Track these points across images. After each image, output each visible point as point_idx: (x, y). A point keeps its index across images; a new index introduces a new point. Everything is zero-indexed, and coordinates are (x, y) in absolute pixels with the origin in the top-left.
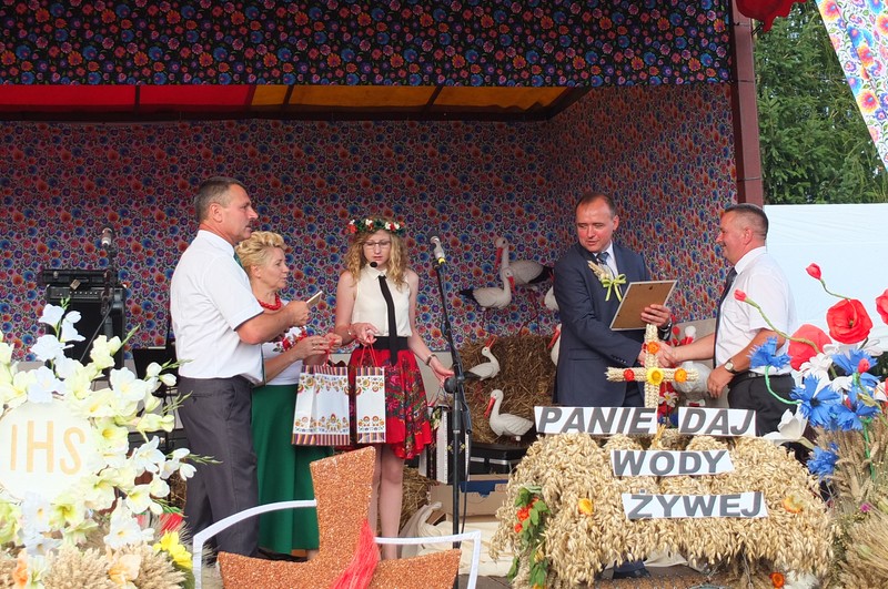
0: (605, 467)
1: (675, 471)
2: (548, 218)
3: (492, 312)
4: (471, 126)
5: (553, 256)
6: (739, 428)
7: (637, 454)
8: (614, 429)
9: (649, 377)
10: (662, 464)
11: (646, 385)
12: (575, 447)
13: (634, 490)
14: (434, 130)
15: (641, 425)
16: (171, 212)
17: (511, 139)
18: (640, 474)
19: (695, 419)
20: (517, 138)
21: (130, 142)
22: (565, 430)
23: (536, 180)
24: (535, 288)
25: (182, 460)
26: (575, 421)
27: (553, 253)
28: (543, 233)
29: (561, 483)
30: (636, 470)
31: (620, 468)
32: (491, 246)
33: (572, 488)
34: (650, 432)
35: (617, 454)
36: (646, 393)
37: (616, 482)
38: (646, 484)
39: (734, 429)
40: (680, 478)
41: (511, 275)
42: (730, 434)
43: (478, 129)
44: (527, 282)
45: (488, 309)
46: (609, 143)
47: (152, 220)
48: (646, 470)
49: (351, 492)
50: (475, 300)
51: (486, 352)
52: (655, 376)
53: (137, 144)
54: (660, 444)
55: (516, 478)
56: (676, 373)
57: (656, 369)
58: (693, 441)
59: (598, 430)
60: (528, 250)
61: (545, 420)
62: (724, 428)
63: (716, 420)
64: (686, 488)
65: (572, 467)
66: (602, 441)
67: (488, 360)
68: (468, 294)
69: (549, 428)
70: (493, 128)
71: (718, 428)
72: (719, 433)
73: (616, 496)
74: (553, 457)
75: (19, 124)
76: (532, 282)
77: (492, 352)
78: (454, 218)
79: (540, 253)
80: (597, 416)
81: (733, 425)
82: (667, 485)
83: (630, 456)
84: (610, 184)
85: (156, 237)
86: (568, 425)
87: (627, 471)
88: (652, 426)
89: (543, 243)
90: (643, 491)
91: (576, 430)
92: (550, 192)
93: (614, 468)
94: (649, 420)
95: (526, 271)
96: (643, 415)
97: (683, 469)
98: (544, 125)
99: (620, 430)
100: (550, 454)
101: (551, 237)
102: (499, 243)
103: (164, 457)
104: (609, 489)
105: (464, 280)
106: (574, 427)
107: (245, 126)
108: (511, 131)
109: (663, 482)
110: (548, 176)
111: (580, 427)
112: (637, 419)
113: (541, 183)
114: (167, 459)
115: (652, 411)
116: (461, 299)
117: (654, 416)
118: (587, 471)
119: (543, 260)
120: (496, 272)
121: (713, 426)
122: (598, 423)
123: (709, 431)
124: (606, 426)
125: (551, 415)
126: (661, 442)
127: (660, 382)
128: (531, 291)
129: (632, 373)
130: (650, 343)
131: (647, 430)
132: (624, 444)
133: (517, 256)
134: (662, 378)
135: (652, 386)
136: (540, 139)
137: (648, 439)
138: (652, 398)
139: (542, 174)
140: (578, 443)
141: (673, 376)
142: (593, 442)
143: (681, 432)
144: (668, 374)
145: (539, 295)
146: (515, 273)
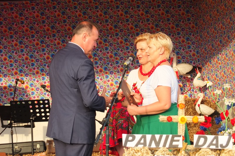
2: (196, 44)
5: (198, 61)
6: (224, 145)
8: (161, 145)
9: (179, 120)
11: (179, 124)
12: (139, 154)
14: (143, 3)
15: (174, 143)
16: (21, 43)
17: (179, 7)
19: (202, 140)
20: (182, 6)
21: (2, 10)
22: (137, 145)
23: (191, 26)
24: (189, 77)
26: (142, 141)
27: (199, 60)
28: (194, 51)
34: (179, 147)
36: (179, 128)
39: (221, 146)
41: (177, 70)
42: (220, 148)
43: (163, 2)
46: (221, 8)
47: (12, 46)
52: (182, 120)
56: (193, 118)
57: (183, 116)
58: (200, 151)
59: (153, 146)
60: (187, 58)
61: (127, 140)
62: (217, 145)
63: (213, 141)
66: (153, 151)
69: (129, 144)
71: (214, 145)
72: (214, 147)
79: (193, 60)
80: (153, 138)
81: (221, 143)
84: (222, 27)
85: (14, 54)
86: (139, 143)
88: (180, 143)
89: (194, 55)
91: (143, 145)
92: (197, 32)
94: (178, 141)
96: (176, 138)
99: (164, 145)
101: (198, 52)
102: (172, 55)
106: (142, 144)
108: (179, 3)
110: (196, 24)
111: (145, 144)
112: (173, 140)
113: (193, 27)
115: (180, 136)
117: (181, 139)
119: (194, 63)
121: (211, 144)
122: (153, 142)
123: (209, 146)
124: (158, 144)
125: (130, 138)
126: (184, 152)
127: (185, 123)
128: (187, 78)
129: (171, 118)
130: (180, 104)
131: (178, 145)
132: (163, 153)
133: (182, 61)
134: (186, 120)
135: (181, 125)
136: (193, 7)
137: (179, 150)
138: (181, 130)
139: (193, 23)
140: (141, 152)
141: (191, 120)
142: (149, 152)
143: (195, 147)
144: (189, 119)
145: (192, 80)
146: (179, 69)
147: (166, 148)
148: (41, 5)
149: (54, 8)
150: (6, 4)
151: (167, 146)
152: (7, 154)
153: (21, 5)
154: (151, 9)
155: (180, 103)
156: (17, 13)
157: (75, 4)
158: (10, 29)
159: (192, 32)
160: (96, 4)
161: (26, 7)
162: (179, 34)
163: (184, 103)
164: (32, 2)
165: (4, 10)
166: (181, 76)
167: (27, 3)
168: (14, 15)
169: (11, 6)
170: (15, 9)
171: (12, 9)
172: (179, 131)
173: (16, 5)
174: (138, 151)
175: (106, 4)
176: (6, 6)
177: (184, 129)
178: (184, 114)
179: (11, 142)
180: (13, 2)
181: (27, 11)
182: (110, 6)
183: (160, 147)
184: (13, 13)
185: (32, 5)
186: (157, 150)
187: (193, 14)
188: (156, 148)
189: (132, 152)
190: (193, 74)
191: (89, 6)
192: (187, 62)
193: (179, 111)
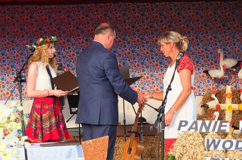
0: (202, 146)
1: (233, 148)
2: (241, 41)
3: (216, 80)
4: (208, 4)
7: (217, 141)
8: (211, 130)
9: (227, 108)
10: (228, 145)
11: (226, 111)
12: (191, 137)
13: (213, 156)
14: (193, 5)
15: (222, 128)
16: (87, 40)
17: (225, 8)
18: (217, 149)
20: (228, 8)
21: (71, 13)
22: (189, 130)
23: (236, 25)
24: (235, 70)
25: (26, 141)
26: (194, 126)
28: (239, 47)
29: (182, 152)
30: (216, 147)
31: (209, 146)
32: (217, 52)
33: (186, 154)
35: (208, 140)
36: (226, 115)
37: (206, 152)
38: (218, 154)
40: (235, 151)
41: (223, 64)
43: (211, 5)
44: (231, 67)
45: (215, 78)
48: (220, 147)
49: (98, 154)
50: (209, 75)
51: (213, 96)
52: (230, 107)
53: (73, 13)
54: (230, 136)
55: (173, 149)
56: (239, 106)
57: (230, 104)
59: (204, 130)
60: (233, 54)
61: (180, 126)
64: (237, 155)
65: (187, 146)
66: (203, 135)
67: (214, 99)
68: (206, 72)
69: (182, 129)
70: (217, 5)
73: (204, 158)
74: (181, 141)
75: (27, 6)
76: (233, 67)
77: (216, 96)
78: (202, 41)
79: (237, 55)
80: (204, 124)
82: (229, 154)
83: (214, 141)
86: (191, 128)
87: (212, 148)
88: (227, 128)
89: (239, 51)
90: (216, 157)
91: (195, 130)
93: (206, 146)
94: (226, 126)
95: (230, 63)
96: (223, 124)
97: (237, 147)
98: (239, 3)
99: (213, 130)
100: (180, 140)
102: (219, 51)
103: (18, 139)
104: (201, 155)
105: (206, 66)
106: (193, 129)
107: (116, 5)
108: (225, 5)
109: (228, 152)
111: (196, 129)
112: (221, 125)
113: (238, 27)
114: (19, 140)
115: (227, 122)
116: (205, 74)
117: (228, 124)
118: (193, 148)
119: (239, 58)
120: (219, 63)
122: (204, 127)
124: (208, 128)
125: (184, 124)
126: (231, 136)
127: (232, 110)
128: (233, 71)
129: (219, 106)
130: (228, 94)
131: (225, 130)
132: (213, 136)
133: (228, 56)
134: (233, 108)
135: (228, 112)
136: (237, 8)
137: (227, 134)
138: (228, 116)
139: (238, 23)
140: (193, 136)
141: (237, 107)
142: (200, 135)
143: (241, 131)
144: (236, 107)
145: (237, 73)
146: (225, 63)
147: (215, 132)
148: (104, 8)
149: (116, 10)
150: (73, 7)
151: (216, 130)
152: (74, 137)
153: (87, 8)
154: (200, 11)
155: (228, 92)
156: (83, 14)
157: (134, 6)
158: (77, 28)
159: (237, 31)
160: (152, 6)
161: (91, 10)
162: (225, 32)
163: (231, 92)
164: (96, 5)
165: (72, 12)
166: (228, 70)
167: (92, 6)
168: (80, 17)
169: (78, 8)
170: (81, 11)
171: (79, 11)
172: (226, 118)
173: (82, 8)
174: (190, 135)
175: (161, 6)
176: (73, 9)
177: (231, 116)
178: (231, 102)
179: (79, 127)
180: (80, 5)
181: (92, 13)
182: (165, 8)
183: (209, 131)
184: (80, 15)
185: (97, 7)
186: (207, 134)
187: (237, 15)
188: (206, 132)
189: (185, 136)
190: (238, 68)
191: (146, 9)
192: (232, 57)
193: (226, 100)
